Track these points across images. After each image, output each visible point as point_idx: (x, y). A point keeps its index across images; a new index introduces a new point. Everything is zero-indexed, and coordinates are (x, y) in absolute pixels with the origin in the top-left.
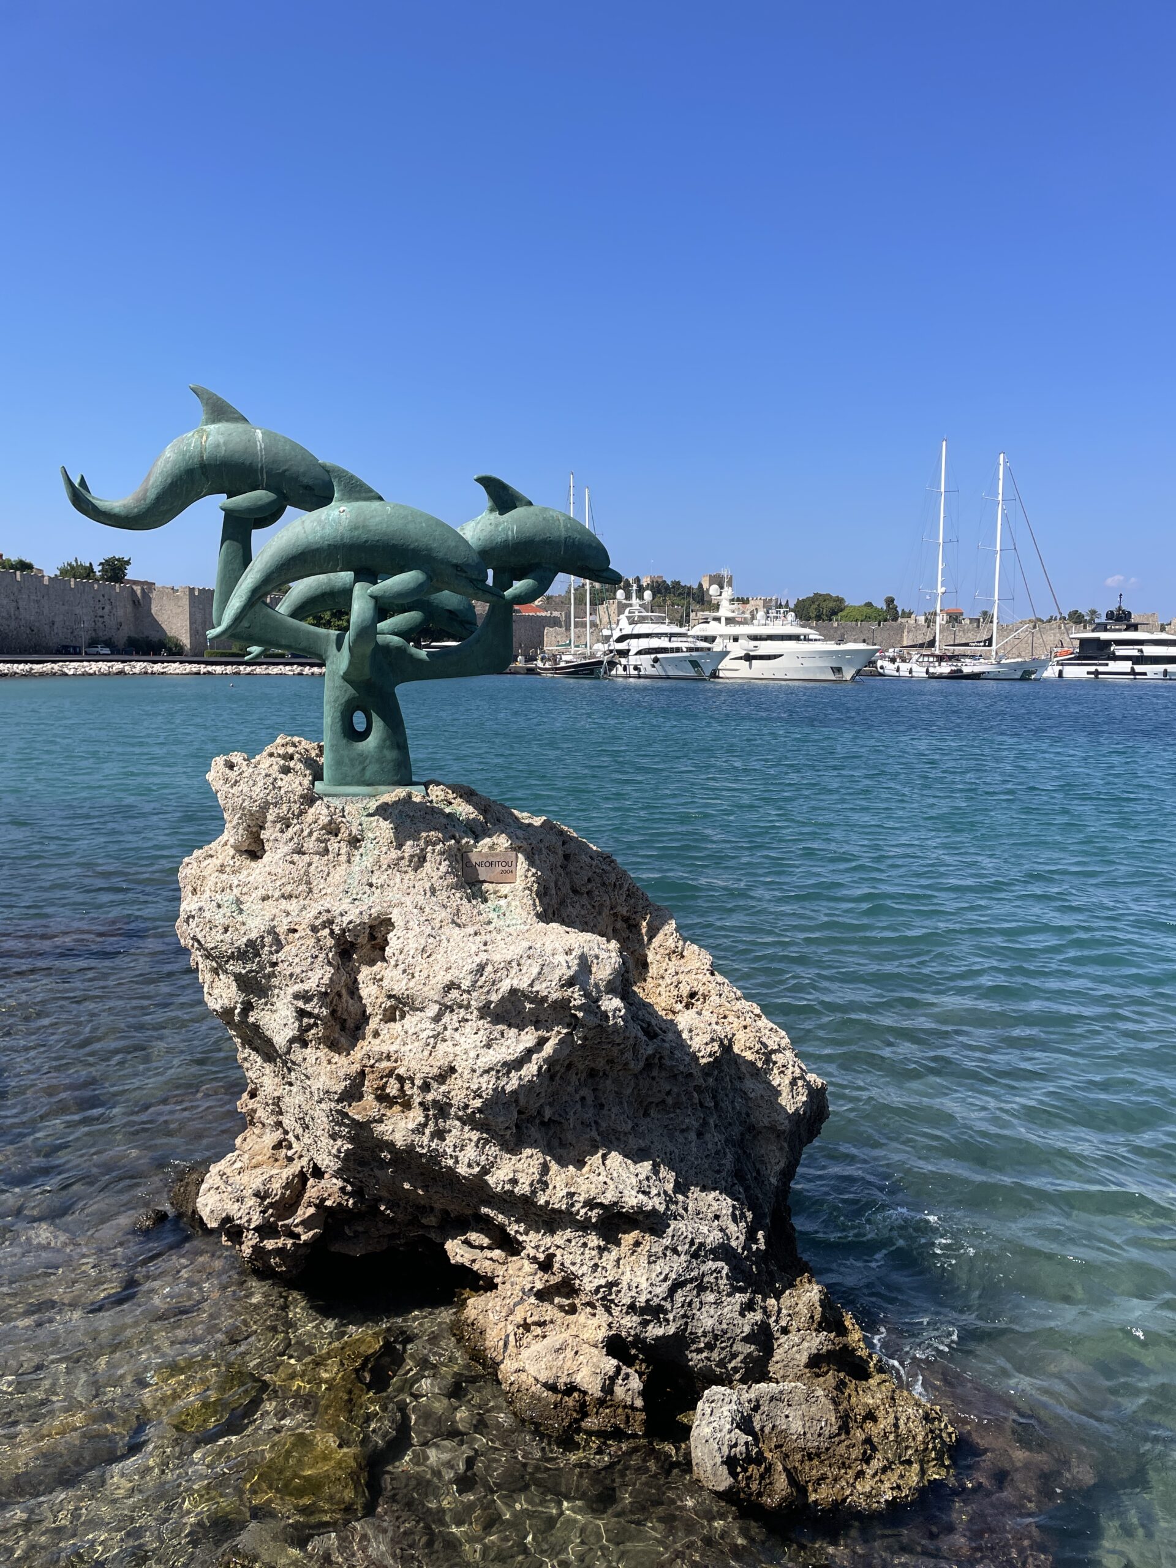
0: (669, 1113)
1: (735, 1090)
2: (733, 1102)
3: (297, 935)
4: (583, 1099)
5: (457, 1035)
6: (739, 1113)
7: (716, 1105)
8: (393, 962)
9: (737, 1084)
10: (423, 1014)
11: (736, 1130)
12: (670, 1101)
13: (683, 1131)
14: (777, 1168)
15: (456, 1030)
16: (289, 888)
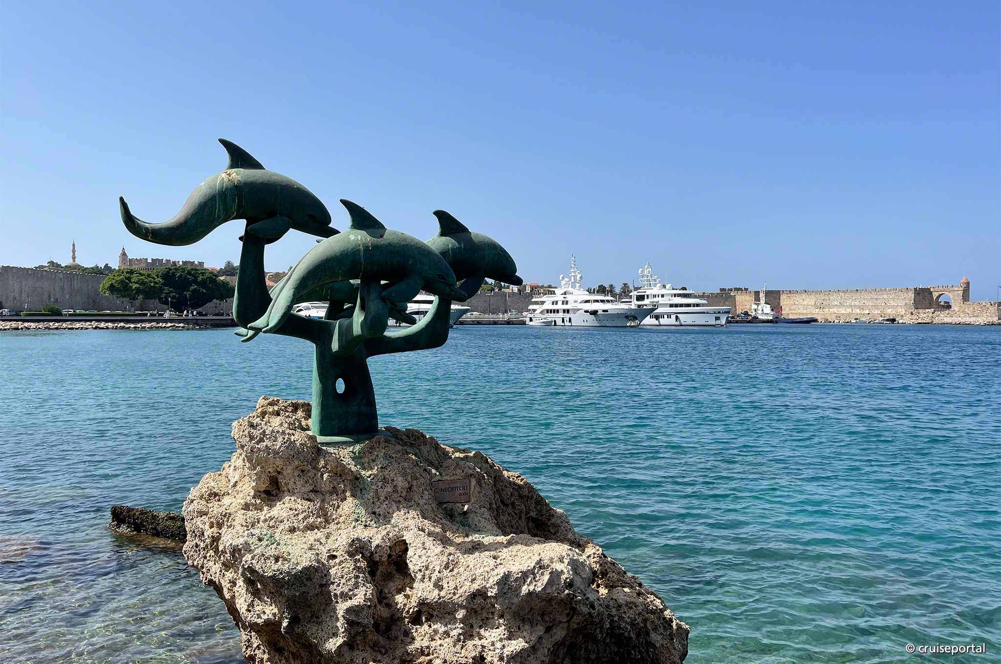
3: (337, 561)
16: (311, 520)
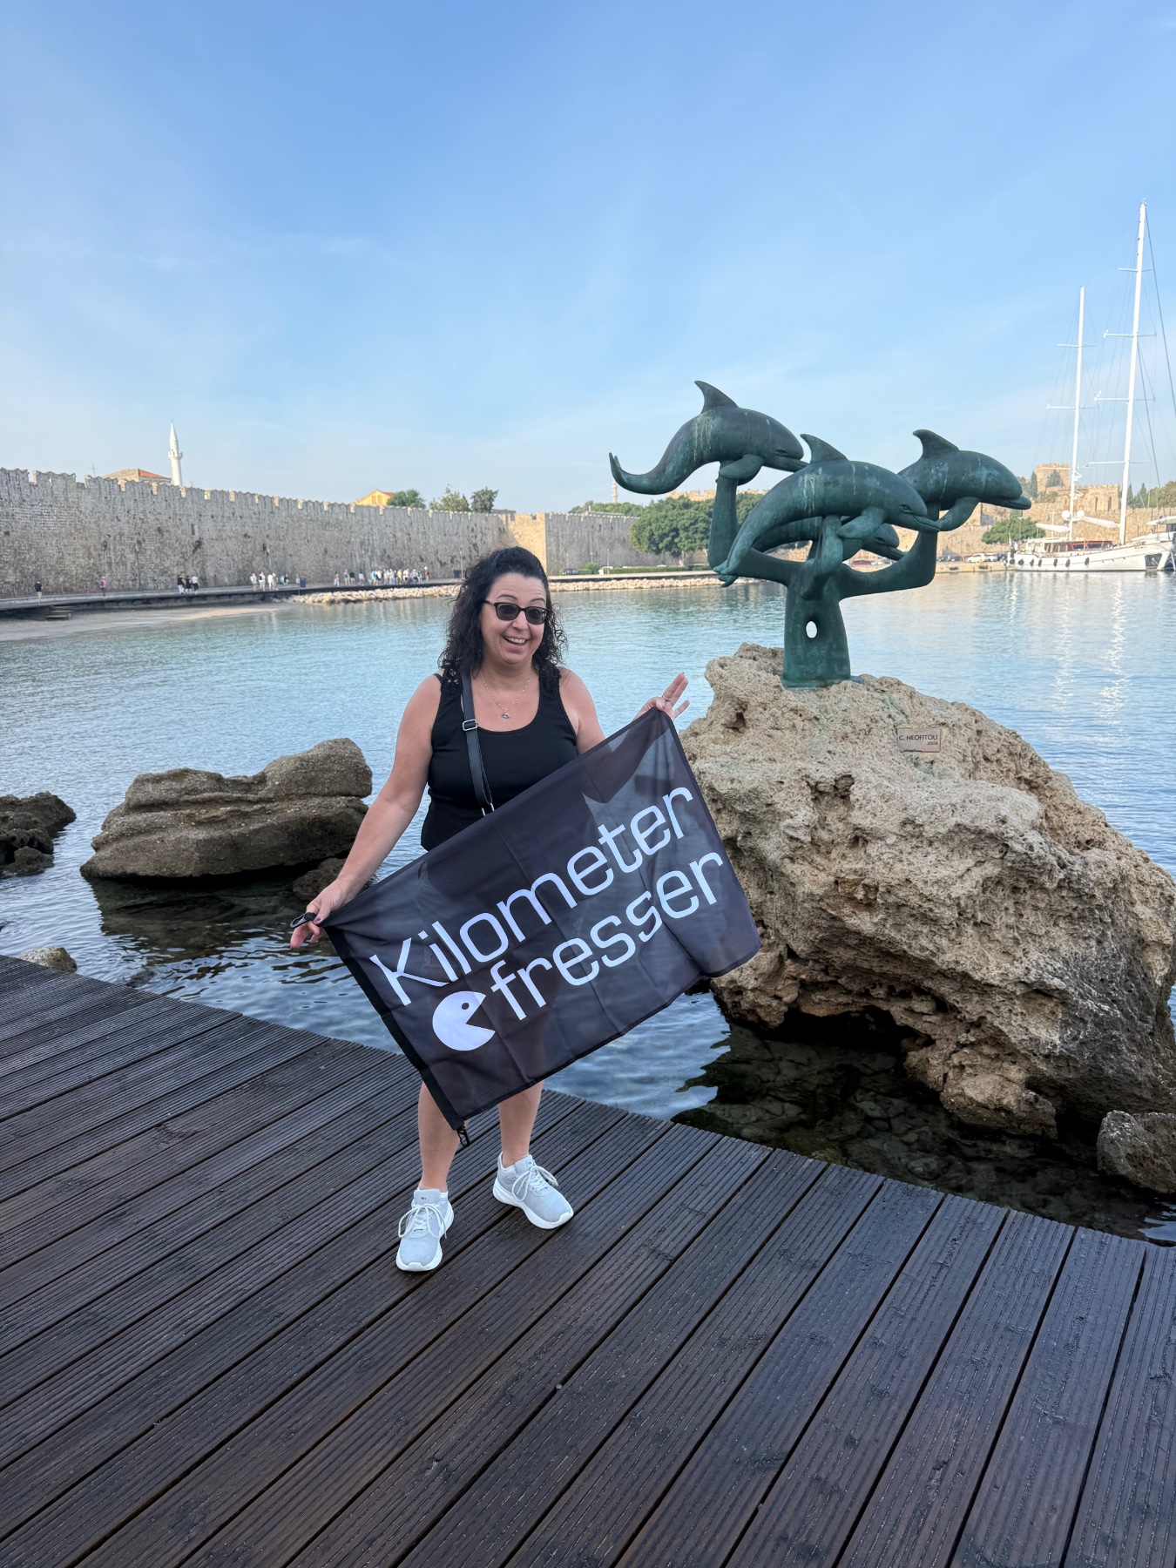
0: (1074, 924)
1: (1128, 912)
2: (1126, 921)
4: (1007, 909)
5: (910, 858)
6: (1132, 929)
7: (1113, 922)
8: (857, 806)
9: (1130, 907)
10: (883, 843)
11: (1129, 942)
12: (1076, 915)
13: (1085, 938)
14: (1162, 974)
15: (910, 853)
